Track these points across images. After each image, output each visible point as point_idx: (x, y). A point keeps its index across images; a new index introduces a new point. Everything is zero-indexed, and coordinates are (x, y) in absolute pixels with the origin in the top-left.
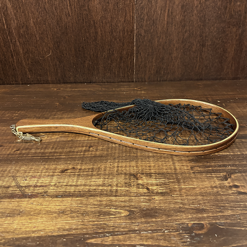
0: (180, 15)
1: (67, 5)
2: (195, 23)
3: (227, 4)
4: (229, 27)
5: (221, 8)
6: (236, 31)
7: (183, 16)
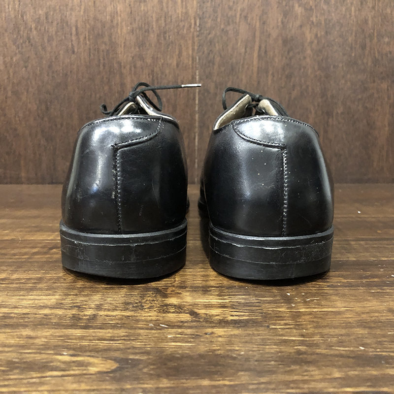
0: (282, 57)
1: (71, 34)
2: (310, 71)
3: (365, 41)
4: (374, 82)
5: (355, 48)
6: (388, 90)
7: (286, 58)
